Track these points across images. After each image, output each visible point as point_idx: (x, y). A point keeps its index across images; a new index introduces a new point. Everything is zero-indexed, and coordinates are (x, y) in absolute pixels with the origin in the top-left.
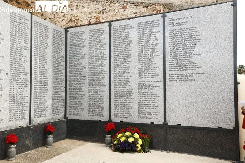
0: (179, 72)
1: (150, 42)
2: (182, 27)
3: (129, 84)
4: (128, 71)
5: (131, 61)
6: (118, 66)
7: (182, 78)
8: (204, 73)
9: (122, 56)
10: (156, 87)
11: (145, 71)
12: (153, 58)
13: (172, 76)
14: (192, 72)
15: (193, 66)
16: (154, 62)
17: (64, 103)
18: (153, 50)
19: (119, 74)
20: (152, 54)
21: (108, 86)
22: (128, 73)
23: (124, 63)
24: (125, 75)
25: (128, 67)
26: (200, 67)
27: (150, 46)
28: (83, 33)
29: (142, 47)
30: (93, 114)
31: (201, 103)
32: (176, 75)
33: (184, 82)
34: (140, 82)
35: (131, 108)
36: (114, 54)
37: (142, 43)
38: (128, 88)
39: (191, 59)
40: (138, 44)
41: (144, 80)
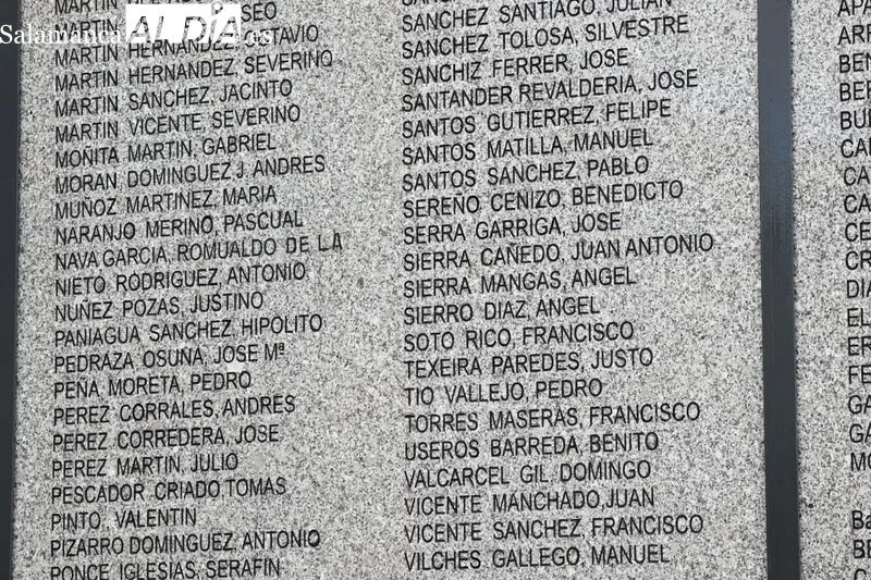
1: (575, 53)
4: (256, 461)
5: (312, 322)
6: (117, 387)
9: (183, 251)
11: (512, 465)
12: (616, 277)
16: (626, 328)
18: (619, 167)
19: (140, 505)
20: (608, 222)
22: (261, 488)
23: (211, 348)
24: (220, 513)
25: (268, 403)
27: (568, 116)
29: (468, 123)
36: (63, 211)
37: (459, 59)
40: (415, 76)
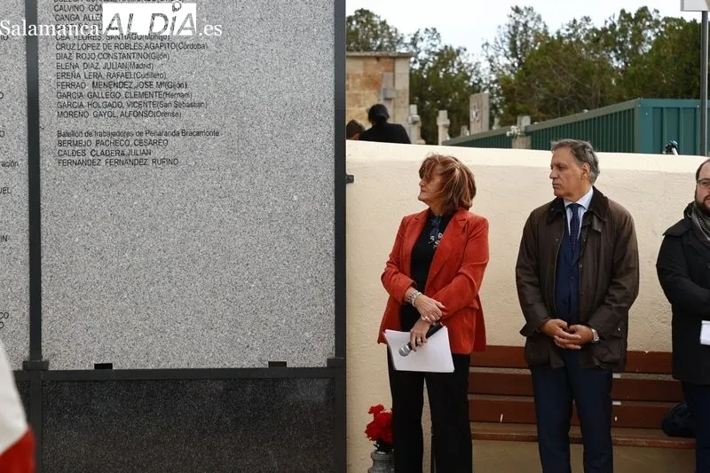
0: (104, 125)
7: (118, 152)
8: (217, 134)
13: (70, 143)
14: (168, 123)
15: (168, 100)
26: (200, 105)
31: (202, 262)
32: (89, 134)
33: (128, 169)
39: (159, 66)
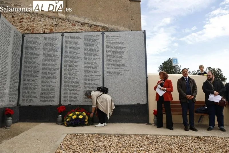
0: (113, 70)
1: (93, 49)
2: (115, 41)
3: (76, 77)
4: (76, 68)
5: (79, 61)
6: (68, 64)
7: (115, 74)
8: (129, 71)
9: (72, 58)
10: (97, 79)
11: (89, 68)
12: (95, 60)
13: (108, 72)
14: (122, 69)
15: (122, 66)
16: (96, 62)
17: (18, 93)
18: (95, 54)
19: (69, 70)
20: (95, 57)
21: (59, 79)
23: (73, 62)
24: (74, 71)
25: (76, 65)
26: (127, 67)
27: (93, 52)
28: (38, 38)
29: (87, 52)
30: (45, 100)
31: (127, 89)
32: (111, 71)
33: (116, 76)
34: (85, 76)
35: (78, 95)
36: (65, 55)
37: (87, 49)
38: (76, 80)
39: (121, 62)
40: (85, 50)
41: (88, 74)
